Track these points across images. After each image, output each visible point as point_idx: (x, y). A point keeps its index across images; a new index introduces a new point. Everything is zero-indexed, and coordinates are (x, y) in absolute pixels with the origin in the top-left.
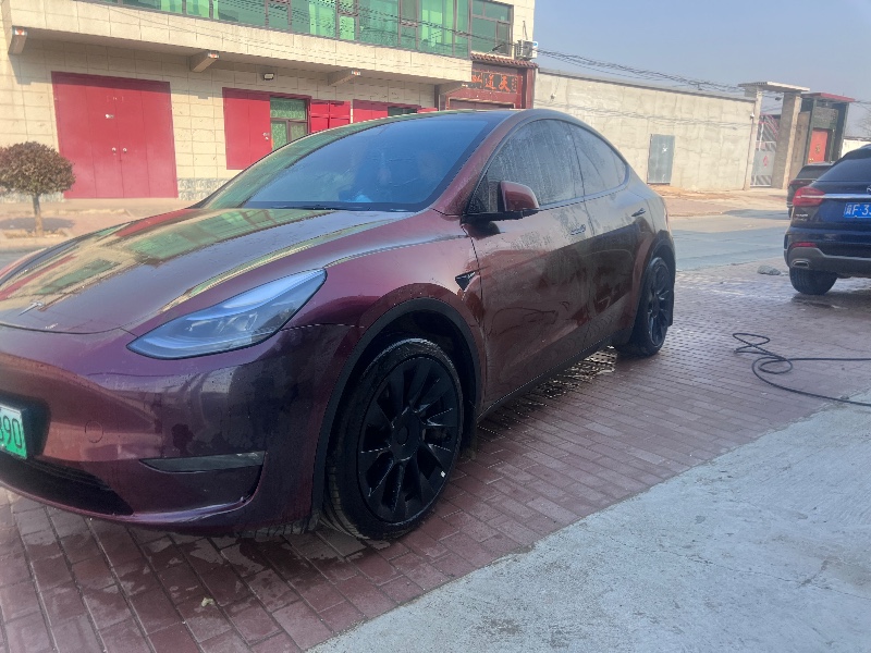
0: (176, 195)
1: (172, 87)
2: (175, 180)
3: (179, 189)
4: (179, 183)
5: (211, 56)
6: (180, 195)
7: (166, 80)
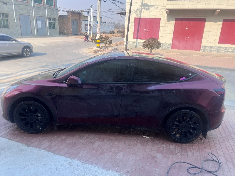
0: (200, 50)
1: (206, 20)
2: (200, 46)
3: (201, 48)
4: (201, 47)
5: (218, 10)
6: (201, 50)
7: (205, 18)
